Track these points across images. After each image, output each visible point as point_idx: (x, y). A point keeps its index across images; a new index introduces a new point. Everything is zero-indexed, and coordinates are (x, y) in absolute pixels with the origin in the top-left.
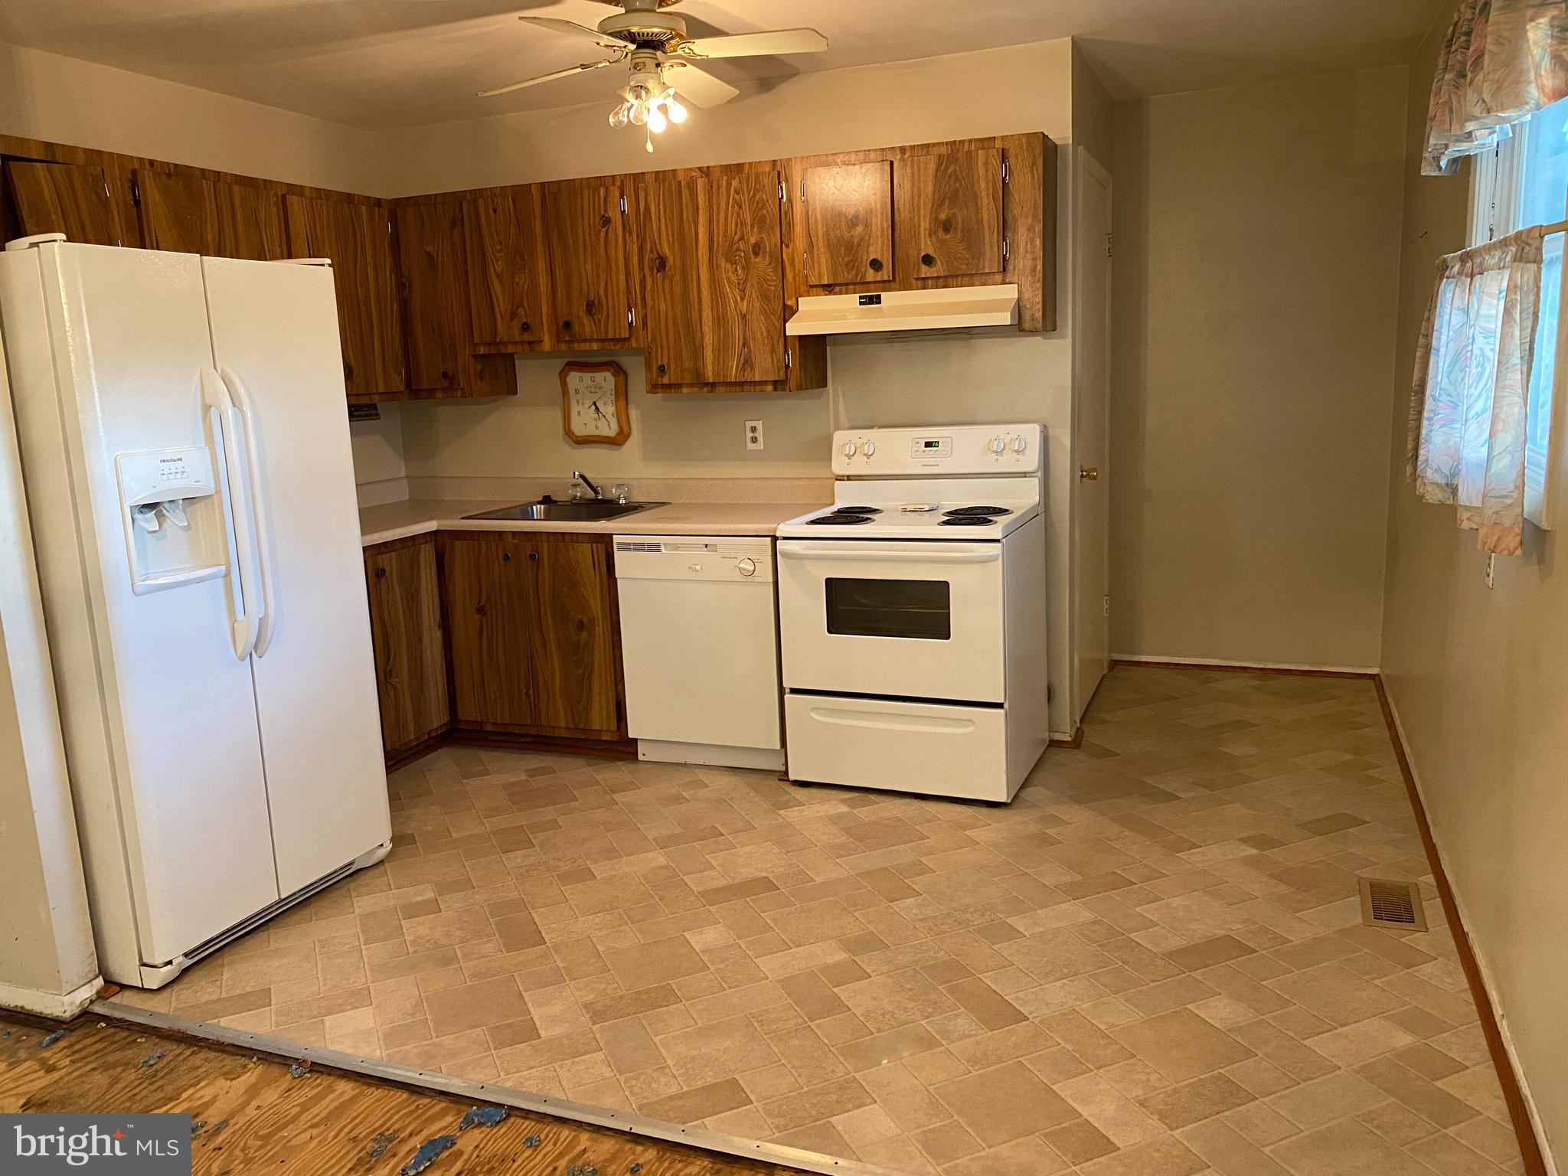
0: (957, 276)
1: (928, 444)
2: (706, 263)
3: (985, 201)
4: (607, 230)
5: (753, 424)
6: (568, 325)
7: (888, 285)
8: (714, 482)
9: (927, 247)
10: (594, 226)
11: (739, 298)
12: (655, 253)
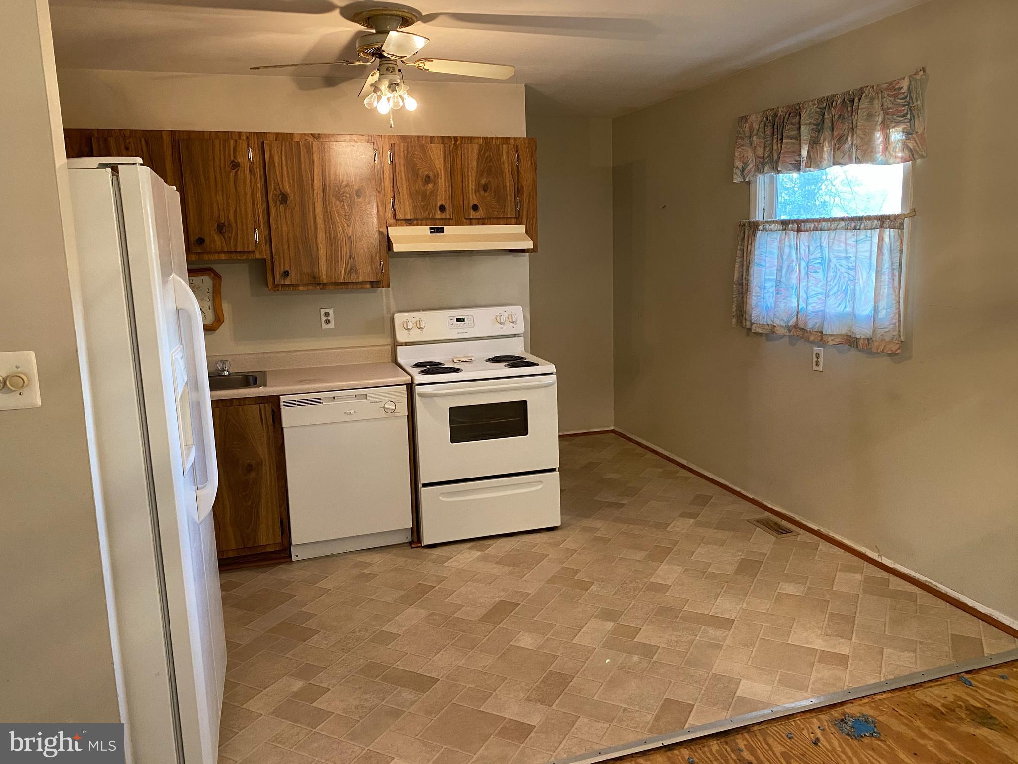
0: (490, 218)
1: (458, 320)
2: (320, 200)
3: (507, 176)
4: (236, 172)
5: (327, 311)
6: (201, 241)
7: (448, 222)
8: (298, 353)
9: (474, 200)
11: (346, 225)
12: (278, 191)
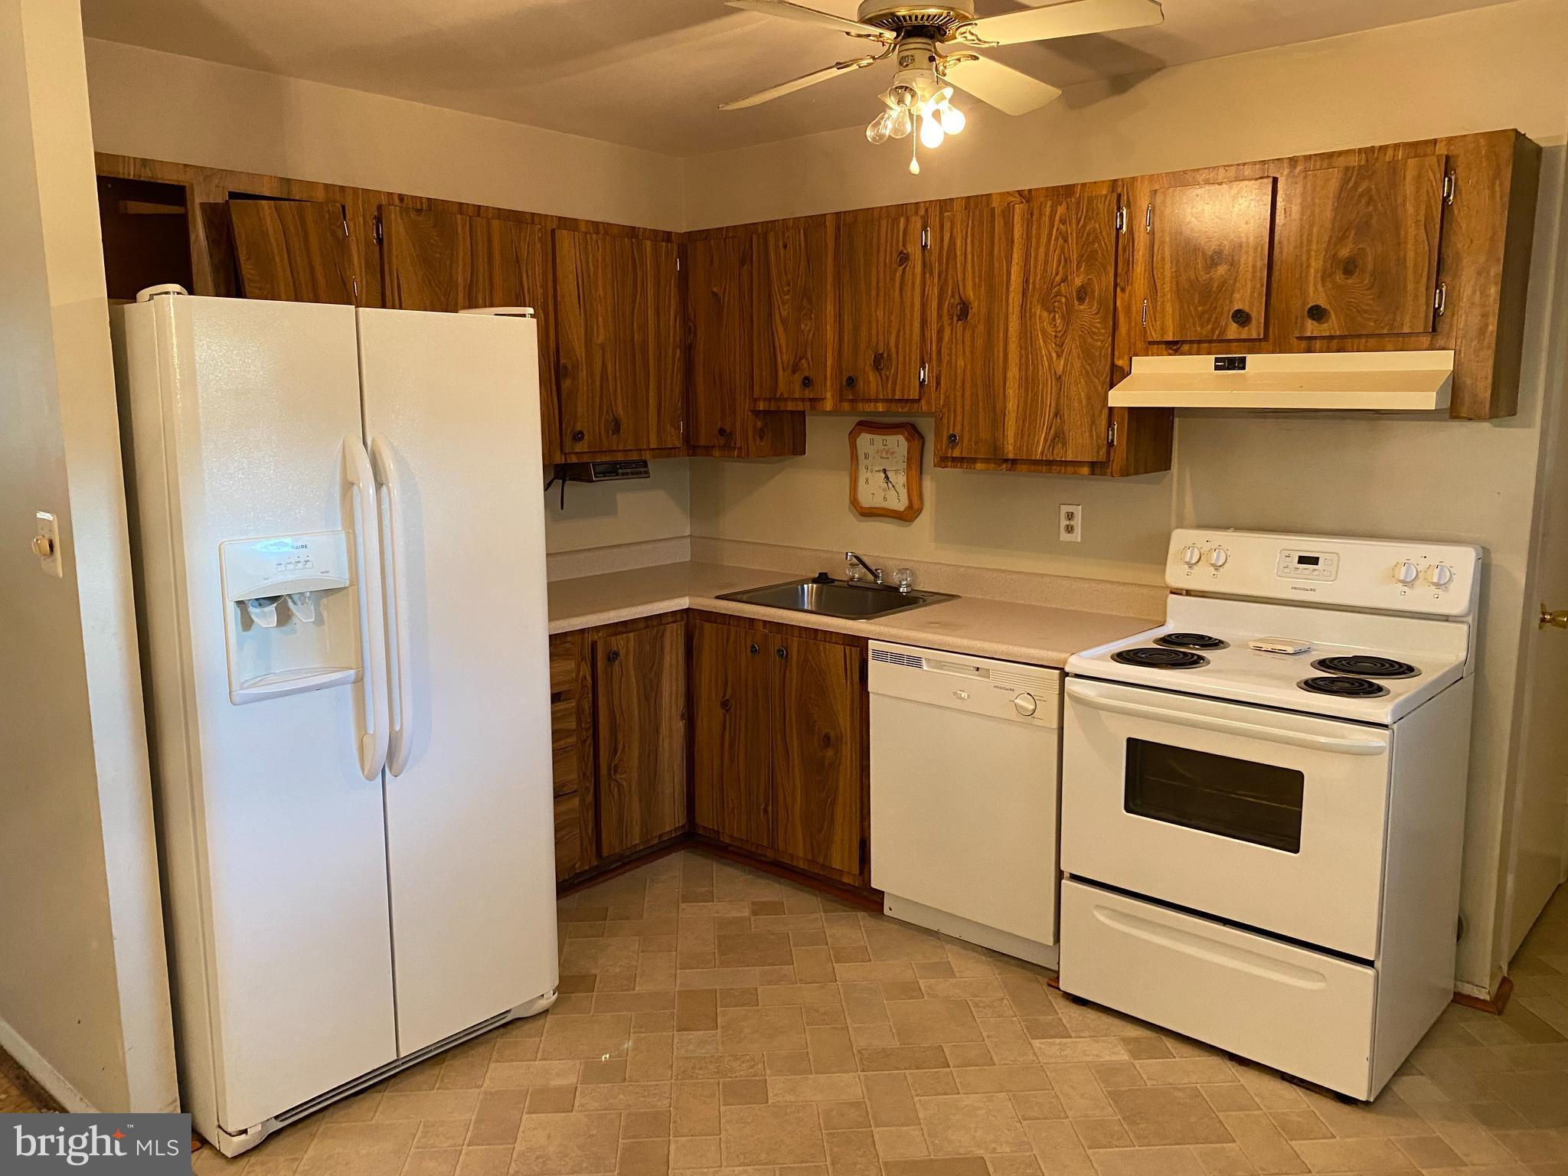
0: (1360, 336)
1: (1303, 560)
2: (1017, 310)
3: (1412, 231)
4: (904, 269)
5: (1070, 509)
6: (851, 381)
7: (1256, 345)
8: (1015, 576)
9: (1317, 296)
10: (891, 263)
11: (1054, 355)
12: (957, 297)
